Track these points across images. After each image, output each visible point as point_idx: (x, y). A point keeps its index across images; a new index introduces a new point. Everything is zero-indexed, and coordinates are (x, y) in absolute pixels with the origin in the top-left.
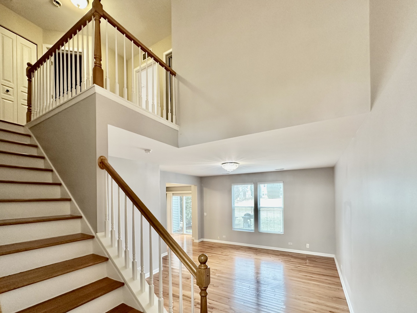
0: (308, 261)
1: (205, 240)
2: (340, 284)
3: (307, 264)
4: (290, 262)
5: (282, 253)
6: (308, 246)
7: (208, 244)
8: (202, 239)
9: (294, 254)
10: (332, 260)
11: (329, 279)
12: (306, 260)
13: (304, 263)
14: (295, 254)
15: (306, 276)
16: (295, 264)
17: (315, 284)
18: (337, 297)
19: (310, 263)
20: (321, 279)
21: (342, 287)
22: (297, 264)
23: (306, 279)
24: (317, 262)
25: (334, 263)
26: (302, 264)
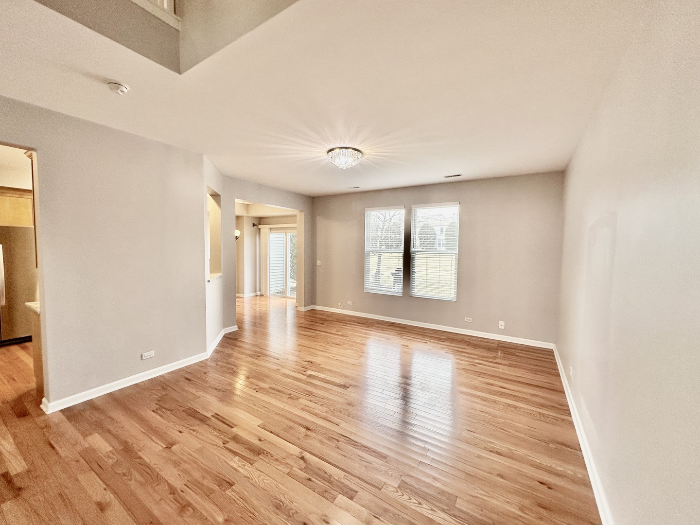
0: (501, 353)
1: (318, 308)
2: (566, 408)
3: (498, 361)
4: (464, 354)
5: (451, 336)
6: (502, 324)
7: (321, 314)
8: (311, 306)
9: (474, 338)
10: (550, 353)
11: (540, 394)
12: (498, 352)
13: (492, 358)
14: (477, 339)
15: (492, 385)
16: (473, 358)
17: (509, 405)
18: (559, 440)
19: (504, 358)
20: (524, 393)
21: (570, 415)
22: (475, 359)
23: (491, 392)
24: (519, 356)
25: (554, 361)
26: (485, 359)
